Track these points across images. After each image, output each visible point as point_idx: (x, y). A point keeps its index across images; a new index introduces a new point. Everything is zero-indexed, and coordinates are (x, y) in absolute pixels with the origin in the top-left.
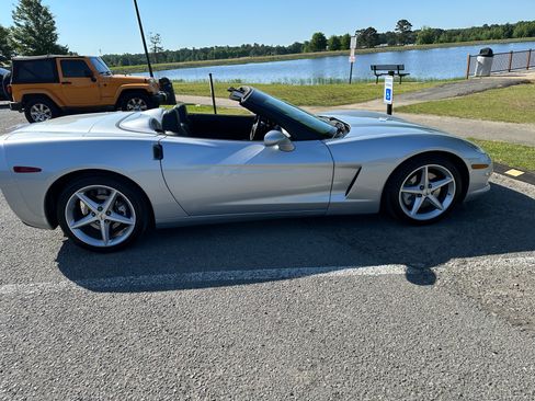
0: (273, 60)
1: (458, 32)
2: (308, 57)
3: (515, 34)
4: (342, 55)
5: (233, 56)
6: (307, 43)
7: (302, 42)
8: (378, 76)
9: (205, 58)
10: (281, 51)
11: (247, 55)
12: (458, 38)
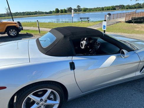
0: (45, 16)
1: (91, 9)
2: (55, 15)
3: (104, 10)
4: (64, 14)
5: (32, 14)
6: (53, 11)
7: (52, 11)
8: (82, 20)
9: (24, 15)
10: (46, 13)
11: (37, 14)
12: (92, 10)
